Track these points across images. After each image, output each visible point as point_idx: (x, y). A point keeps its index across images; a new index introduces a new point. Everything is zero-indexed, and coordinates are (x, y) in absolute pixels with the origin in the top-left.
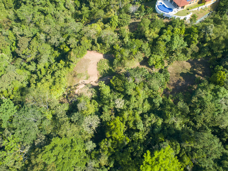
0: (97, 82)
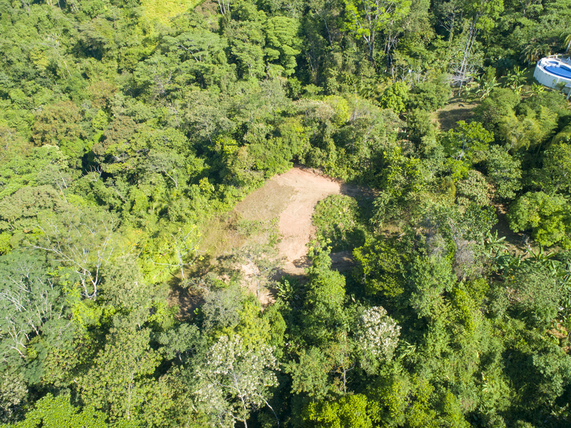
0: (303, 264)
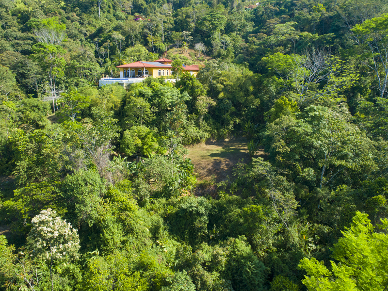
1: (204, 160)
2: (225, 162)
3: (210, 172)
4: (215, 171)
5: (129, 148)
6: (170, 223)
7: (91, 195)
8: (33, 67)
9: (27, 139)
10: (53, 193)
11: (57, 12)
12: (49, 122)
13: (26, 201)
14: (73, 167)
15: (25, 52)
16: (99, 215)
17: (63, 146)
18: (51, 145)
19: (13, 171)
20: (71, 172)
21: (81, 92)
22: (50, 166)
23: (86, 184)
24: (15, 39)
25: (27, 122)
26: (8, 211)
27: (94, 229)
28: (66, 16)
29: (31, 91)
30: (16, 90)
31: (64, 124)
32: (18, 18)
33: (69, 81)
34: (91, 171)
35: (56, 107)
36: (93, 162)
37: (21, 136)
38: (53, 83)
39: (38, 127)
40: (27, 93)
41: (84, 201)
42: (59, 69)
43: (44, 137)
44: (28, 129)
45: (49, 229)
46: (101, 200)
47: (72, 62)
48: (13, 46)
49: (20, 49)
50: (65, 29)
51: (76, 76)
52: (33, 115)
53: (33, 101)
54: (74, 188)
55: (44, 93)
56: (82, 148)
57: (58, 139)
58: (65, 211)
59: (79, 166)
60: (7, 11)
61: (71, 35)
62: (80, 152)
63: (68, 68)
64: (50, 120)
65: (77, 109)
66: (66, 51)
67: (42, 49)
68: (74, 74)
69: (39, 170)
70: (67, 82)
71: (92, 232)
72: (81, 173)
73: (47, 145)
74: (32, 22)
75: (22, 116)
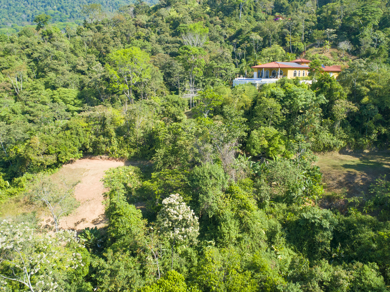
1: (335, 170)
2: (361, 175)
3: (340, 184)
4: (347, 184)
5: (254, 148)
6: (288, 231)
7: (214, 188)
8: (178, 67)
9: (167, 130)
10: (182, 180)
11: (203, 17)
12: (186, 117)
13: (160, 184)
14: (201, 159)
15: (173, 55)
16: (219, 208)
17: (194, 139)
18: (185, 138)
19: (153, 157)
20: (198, 164)
21: (216, 91)
22: (182, 156)
23: (211, 177)
24: (166, 43)
25: (168, 115)
26: (146, 190)
27: (213, 221)
28: (210, 20)
29: (173, 89)
30: (162, 87)
31: (198, 120)
32: (170, 25)
33: (206, 80)
34: (216, 165)
35: (192, 104)
36: (219, 157)
37: (162, 127)
38: (192, 82)
39: (176, 120)
40: (171, 90)
41: (207, 193)
42: (199, 69)
43: (180, 130)
44: (168, 122)
45: (175, 212)
46: (222, 194)
47: (211, 63)
48: (164, 49)
49: (169, 51)
50: (208, 32)
51: (213, 76)
52: (173, 110)
53: (175, 97)
54: (200, 179)
55: (184, 91)
56: (211, 143)
57: (191, 133)
58: (190, 198)
59: (206, 159)
60: (162, 20)
61: (212, 37)
62: (209, 147)
63: (207, 69)
64: (186, 115)
65: (210, 106)
66: (207, 52)
67: (187, 51)
68: (211, 74)
69: (172, 159)
70: (204, 82)
71: (211, 223)
72: (207, 166)
73: (181, 137)
74: (181, 28)
75: (165, 110)
